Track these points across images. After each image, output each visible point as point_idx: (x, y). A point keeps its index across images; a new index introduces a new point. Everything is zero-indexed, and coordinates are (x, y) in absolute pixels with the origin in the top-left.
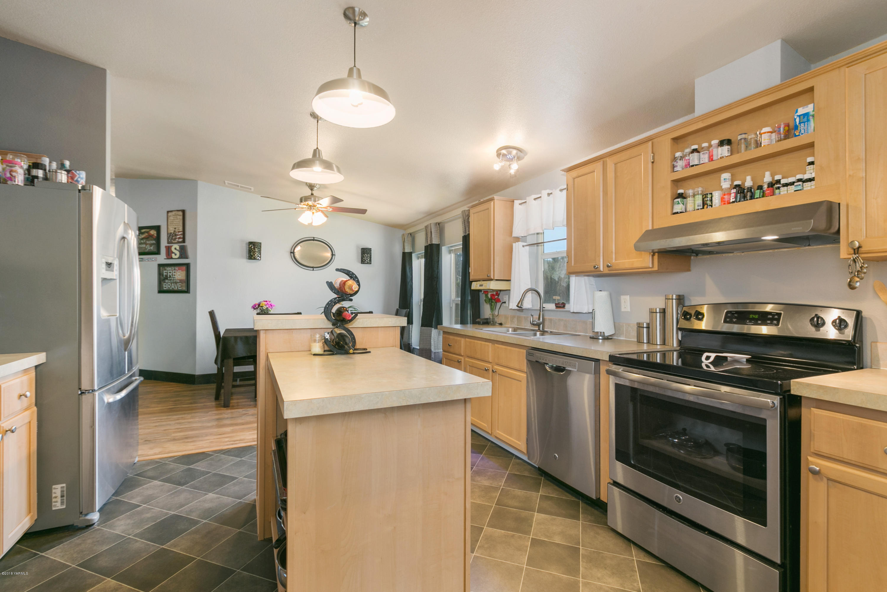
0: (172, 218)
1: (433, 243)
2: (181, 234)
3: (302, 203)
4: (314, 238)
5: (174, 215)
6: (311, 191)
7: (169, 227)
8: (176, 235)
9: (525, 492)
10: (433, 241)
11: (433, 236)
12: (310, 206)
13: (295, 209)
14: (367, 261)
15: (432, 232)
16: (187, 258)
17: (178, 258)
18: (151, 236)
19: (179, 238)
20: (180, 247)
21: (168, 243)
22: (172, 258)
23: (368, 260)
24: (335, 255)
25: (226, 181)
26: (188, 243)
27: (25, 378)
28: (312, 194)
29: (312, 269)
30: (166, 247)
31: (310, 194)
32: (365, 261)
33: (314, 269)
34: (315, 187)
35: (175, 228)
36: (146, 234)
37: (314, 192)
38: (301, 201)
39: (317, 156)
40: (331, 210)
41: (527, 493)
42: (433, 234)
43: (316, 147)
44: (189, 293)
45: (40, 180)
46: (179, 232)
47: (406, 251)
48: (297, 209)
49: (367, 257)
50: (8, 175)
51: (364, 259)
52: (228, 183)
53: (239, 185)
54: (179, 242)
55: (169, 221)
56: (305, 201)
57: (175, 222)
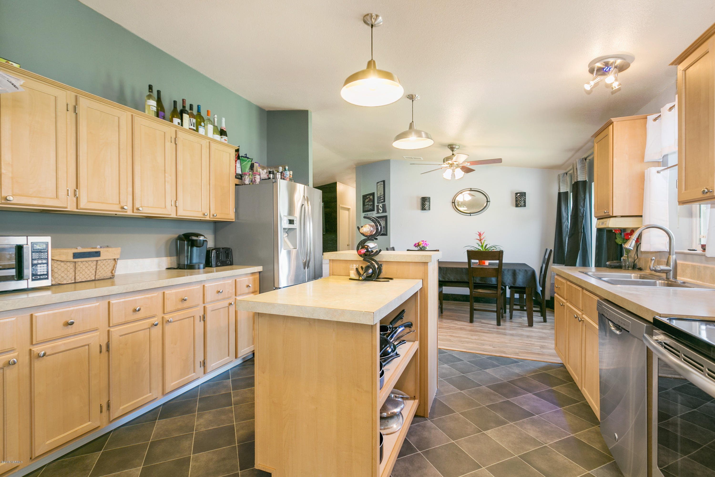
0: (379, 187)
1: (579, 180)
2: (383, 197)
3: (445, 163)
4: (471, 189)
5: (380, 185)
6: (452, 152)
7: (378, 193)
8: (381, 198)
9: (569, 462)
10: (578, 178)
11: (578, 173)
12: (451, 164)
13: (441, 168)
14: (520, 204)
15: (578, 169)
16: (386, 212)
17: (382, 213)
18: (370, 199)
19: (382, 199)
20: (383, 205)
21: (378, 203)
22: (379, 213)
23: (522, 203)
24: (490, 201)
25: (404, 157)
26: (386, 203)
27: (251, 278)
28: (453, 154)
29: (469, 215)
30: (377, 205)
31: (452, 155)
32: (519, 204)
33: (471, 214)
34: (455, 148)
35: (380, 193)
36: (369, 199)
37: (454, 153)
38: (444, 162)
39: (413, 128)
40: (469, 165)
41: (572, 463)
42: (578, 171)
43: (412, 121)
44: (387, 235)
45: (271, 179)
46: (382, 195)
47: (561, 191)
48: (442, 169)
49: (521, 201)
50: (254, 180)
51: (518, 203)
52: (406, 157)
53: (413, 157)
54: (382, 202)
55: (378, 189)
56: (447, 161)
57: (380, 189)
